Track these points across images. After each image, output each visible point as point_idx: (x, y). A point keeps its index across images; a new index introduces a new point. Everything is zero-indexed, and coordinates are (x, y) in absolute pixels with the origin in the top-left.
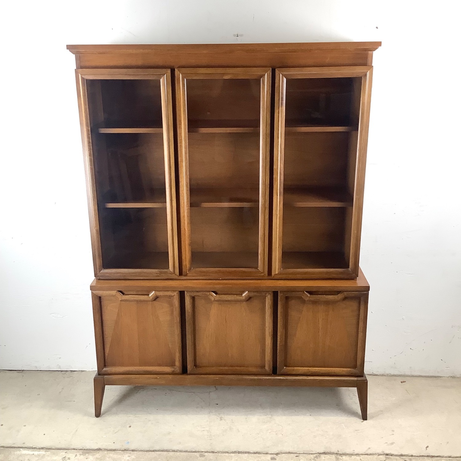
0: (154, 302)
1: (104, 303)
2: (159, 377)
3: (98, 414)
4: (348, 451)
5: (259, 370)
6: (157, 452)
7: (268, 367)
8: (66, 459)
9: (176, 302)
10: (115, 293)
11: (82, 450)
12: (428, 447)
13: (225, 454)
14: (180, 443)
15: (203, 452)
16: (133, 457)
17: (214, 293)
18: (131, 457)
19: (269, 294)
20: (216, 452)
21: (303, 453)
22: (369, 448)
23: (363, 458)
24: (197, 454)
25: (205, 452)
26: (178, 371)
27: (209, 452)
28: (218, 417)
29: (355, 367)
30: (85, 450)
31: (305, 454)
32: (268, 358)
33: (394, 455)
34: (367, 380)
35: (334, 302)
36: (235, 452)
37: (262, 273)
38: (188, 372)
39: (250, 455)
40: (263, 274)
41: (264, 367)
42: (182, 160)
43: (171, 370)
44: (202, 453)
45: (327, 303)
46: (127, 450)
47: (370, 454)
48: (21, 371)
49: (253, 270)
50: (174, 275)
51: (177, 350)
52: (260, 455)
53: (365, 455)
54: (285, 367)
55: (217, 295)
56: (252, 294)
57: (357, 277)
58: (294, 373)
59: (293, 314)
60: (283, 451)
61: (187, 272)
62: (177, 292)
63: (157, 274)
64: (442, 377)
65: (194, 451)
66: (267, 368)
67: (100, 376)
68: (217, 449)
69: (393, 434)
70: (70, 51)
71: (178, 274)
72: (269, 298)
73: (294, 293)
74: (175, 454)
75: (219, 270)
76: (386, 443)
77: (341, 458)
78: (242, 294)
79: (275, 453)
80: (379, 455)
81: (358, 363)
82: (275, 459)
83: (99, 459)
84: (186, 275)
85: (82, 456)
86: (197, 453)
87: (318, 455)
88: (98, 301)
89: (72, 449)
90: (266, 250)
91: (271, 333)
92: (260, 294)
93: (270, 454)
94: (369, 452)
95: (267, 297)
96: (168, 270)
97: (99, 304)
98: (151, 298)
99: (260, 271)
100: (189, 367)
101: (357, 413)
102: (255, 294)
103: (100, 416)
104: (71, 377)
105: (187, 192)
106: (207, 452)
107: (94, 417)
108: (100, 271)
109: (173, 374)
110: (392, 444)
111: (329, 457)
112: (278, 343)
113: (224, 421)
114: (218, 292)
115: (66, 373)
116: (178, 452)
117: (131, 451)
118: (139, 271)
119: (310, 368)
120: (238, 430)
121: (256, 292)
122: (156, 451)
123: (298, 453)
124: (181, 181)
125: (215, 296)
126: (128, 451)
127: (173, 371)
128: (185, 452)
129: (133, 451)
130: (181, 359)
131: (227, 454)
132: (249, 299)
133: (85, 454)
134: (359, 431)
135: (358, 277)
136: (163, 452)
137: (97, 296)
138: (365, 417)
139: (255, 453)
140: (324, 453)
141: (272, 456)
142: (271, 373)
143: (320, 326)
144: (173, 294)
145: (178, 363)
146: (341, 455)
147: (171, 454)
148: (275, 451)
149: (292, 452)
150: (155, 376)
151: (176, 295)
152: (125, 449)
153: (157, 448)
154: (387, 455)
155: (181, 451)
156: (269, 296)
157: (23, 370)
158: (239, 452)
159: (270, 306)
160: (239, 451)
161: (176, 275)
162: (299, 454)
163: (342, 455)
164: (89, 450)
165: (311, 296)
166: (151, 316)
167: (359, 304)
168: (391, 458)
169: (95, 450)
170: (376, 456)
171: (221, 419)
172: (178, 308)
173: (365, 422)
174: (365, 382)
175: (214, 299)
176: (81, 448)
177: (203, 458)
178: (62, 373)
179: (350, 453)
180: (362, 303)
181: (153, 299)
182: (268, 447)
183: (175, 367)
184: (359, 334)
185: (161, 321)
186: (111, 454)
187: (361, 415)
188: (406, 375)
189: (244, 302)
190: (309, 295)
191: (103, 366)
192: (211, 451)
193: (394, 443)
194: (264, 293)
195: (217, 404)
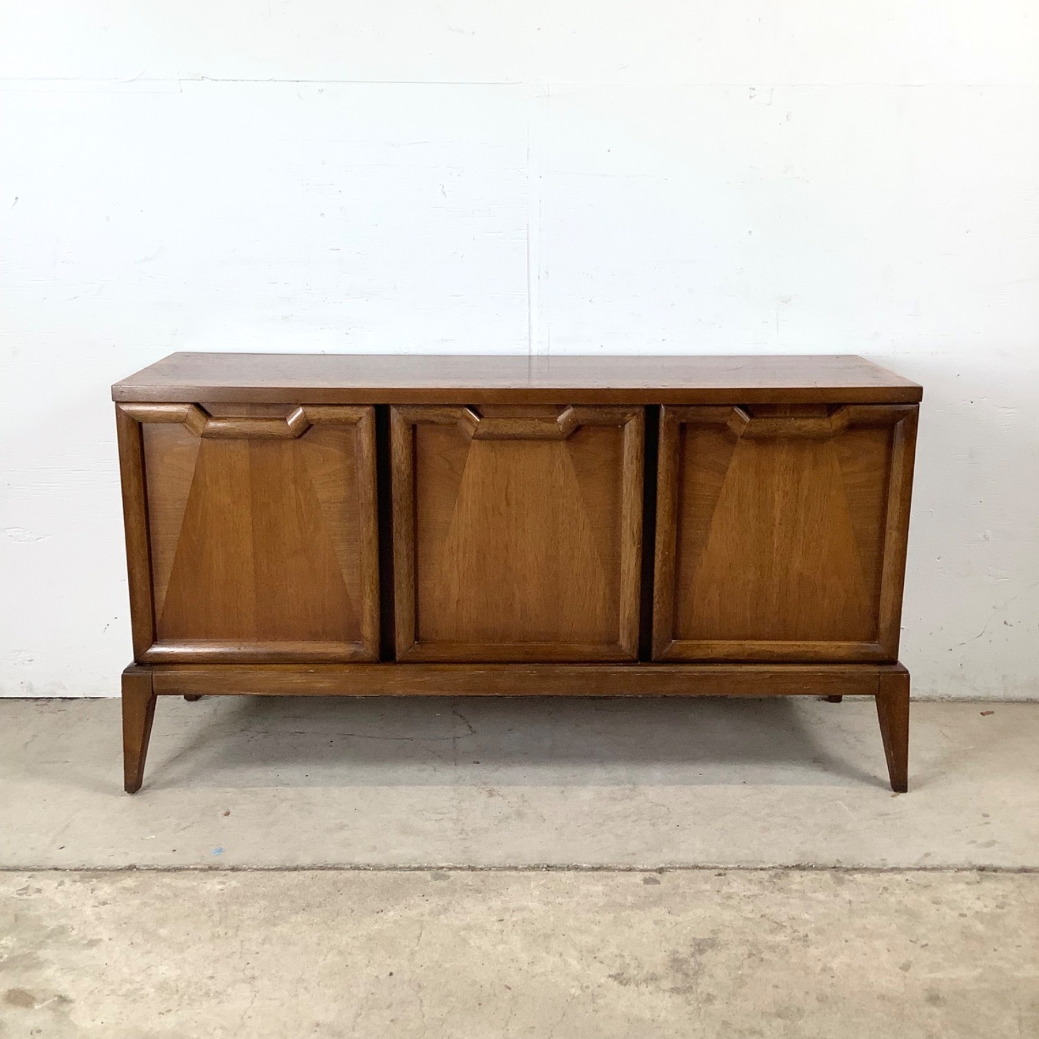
0: (300, 441)
1: (153, 444)
2: (311, 668)
3: (133, 784)
4: (866, 863)
5: (603, 649)
6: (307, 873)
7: (626, 642)
8: (30, 891)
10: (188, 412)
11: (81, 870)
13: (507, 872)
14: (374, 848)
15: (442, 868)
16: (234, 883)
18: (228, 884)
19: (634, 415)
20: (482, 869)
21: (736, 866)
22: (927, 855)
23: (913, 877)
24: (427, 875)
25: (450, 869)
26: (370, 653)
27: (460, 868)
28: (481, 790)
29: (874, 636)
30: (88, 870)
31: (743, 869)
32: (627, 612)
33: (1000, 868)
34: (907, 672)
35: (820, 439)
36: (536, 868)
38: (398, 657)
39: (582, 873)
41: (613, 641)
43: (347, 650)
44: (440, 872)
46: (217, 869)
47: (933, 869)
51: (367, 590)
52: (610, 873)
53: (918, 870)
54: (673, 641)
55: (483, 419)
56: (585, 415)
58: (699, 654)
59: (701, 479)
60: (677, 863)
62: (368, 409)
65: (417, 866)
66: (624, 642)
67: (140, 669)
68: (483, 862)
69: (987, 823)
72: (633, 429)
73: (705, 411)
74: (361, 875)
76: (973, 842)
77: (851, 878)
78: (556, 418)
79: (655, 868)
80: (959, 870)
81: (882, 626)
82: (658, 882)
83: (131, 890)
85: (78, 884)
86: (425, 872)
87: (782, 871)
89: (49, 869)
91: (638, 535)
92: (609, 416)
93: (641, 871)
94: (929, 862)
95: (626, 425)
100: (402, 638)
101: (874, 776)
102: (595, 414)
103: (141, 789)
104: (62, 712)
106: (456, 868)
107: (123, 796)
109: (355, 663)
110: (990, 844)
111: (814, 876)
112: (657, 565)
113: (500, 798)
114: (487, 412)
115: (49, 704)
116: (369, 870)
117: (228, 872)
119: (744, 642)
120: (542, 817)
121: (595, 406)
122: (303, 869)
123: (722, 869)
125: (480, 423)
126: (218, 872)
127: (354, 653)
128: (387, 869)
129: (233, 869)
130: (376, 615)
131: (514, 873)
132: (575, 433)
133: (87, 880)
134: (889, 817)
136: (324, 871)
137: (133, 420)
138: (899, 784)
139: (593, 869)
140: (798, 867)
141: (647, 875)
142: (635, 655)
143: (777, 514)
144: (355, 417)
145: (369, 629)
146: (847, 870)
147: (350, 874)
148: (655, 861)
149: (705, 864)
150: (303, 667)
151: (365, 417)
152: (211, 864)
153: (305, 860)
154: (982, 869)
155: (378, 868)
156: (633, 423)
158: (549, 868)
159: (636, 453)
160: (548, 863)
162: (726, 869)
163: (851, 872)
164: (101, 870)
165: (752, 420)
166: (292, 487)
167: (890, 444)
168: (995, 877)
169: (121, 869)
170: (951, 873)
171: (491, 794)
172: (370, 459)
173: (902, 796)
174: (903, 678)
175: (476, 431)
176: (77, 866)
177: (443, 884)
178: (35, 703)
179: (875, 867)
180: (899, 440)
181: (296, 430)
182: (634, 854)
183: (360, 642)
184: (887, 537)
185: (320, 501)
186: (167, 879)
187: (889, 780)
188: (991, 699)
189: (562, 443)
190: (747, 419)
191: (150, 638)
192: (466, 865)
193: (996, 842)
194: (618, 413)
195: (478, 763)
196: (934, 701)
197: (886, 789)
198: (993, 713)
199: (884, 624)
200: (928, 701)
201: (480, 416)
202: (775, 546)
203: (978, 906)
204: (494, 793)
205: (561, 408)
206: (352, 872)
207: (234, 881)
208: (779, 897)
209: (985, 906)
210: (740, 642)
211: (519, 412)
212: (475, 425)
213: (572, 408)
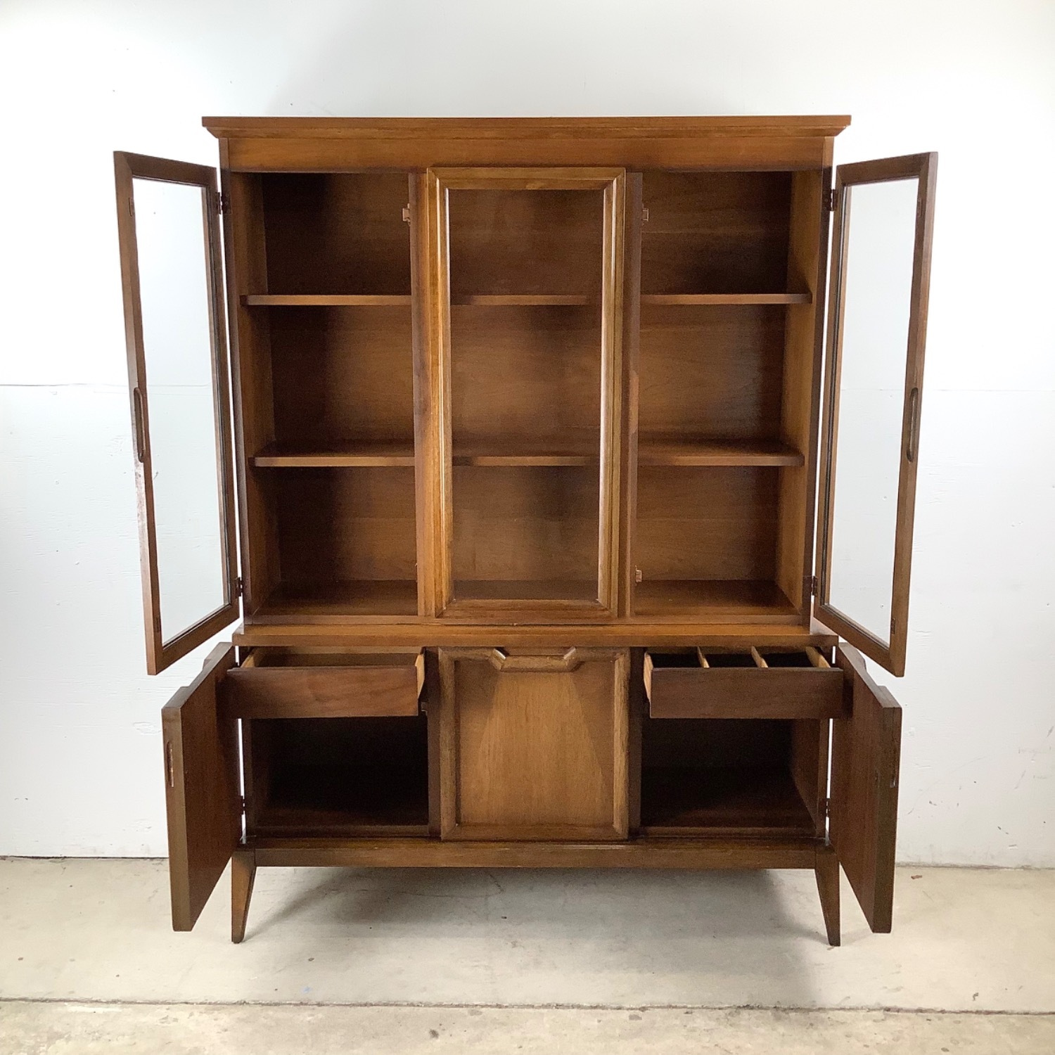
3: (238, 937)
4: (800, 1003)
5: (599, 831)
6: (374, 1008)
7: (619, 825)
8: (169, 1020)
11: (205, 1003)
12: (976, 995)
13: (526, 1010)
14: (425, 989)
15: (477, 1005)
16: (320, 1016)
17: (501, 652)
18: (315, 1016)
19: (622, 654)
20: (506, 1007)
21: (700, 1006)
22: (847, 998)
23: (834, 1016)
24: (464, 1011)
25: (482, 1006)
27: (491, 1006)
28: (507, 942)
30: (210, 1004)
31: (707, 1008)
32: (619, 802)
33: (902, 1009)
36: (548, 1006)
37: (606, 609)
38: (443, 836)
39: (583, 1010)
40: (607, 613)
41: (609, 825)
44: (475, 1008)
46: (306, 1004)
47: (851, 1009)
48: (60, 860)
49: (588, 603)
52: (604, 1011)
53: (839, 1010)
55: (509, 658)
56: (584, 654)
60: (656, 1003)
61: (442, 608)
64: (1002, 868)
65: (457, 1004)
66: (617, 826)
68: (509, 1001)
69: (900, 972)
70: (208, 130)
72: (622, 664)
74: (415, 1010)
75: (513, 604)
76: (885, 988)
77: (787, 1016)
78: (563, 656)
79: (638, 1007)
80: (870, 1010)
82: (640, 1019)
83: (244, 1019)
84: (441, 615)
85: (204, 1015)
86: (464, 1008)
87: (735, 1010)
89: (182, 1003)
90: (615, 560)
92: (604, 654)
93: (628, 1009)
94: (847, 1004)
95: (616, 661)
99: (602, 606)
100: (446, 822)
101: (816, 932)
102: (592, 654)
103: (244, 940)
106: (486, 1006)
107: (231, 943)
110: (898, 989)
111: (759, 1014)
113: (522, 948)
114: (512, 652)
115: (162, 863)
116: (421, 1006)
117: (315, 1006)
121: (592, 648)
122: (372, 1005)
123: (689, 1008)
124: (435, 406)
125: (505, 660)
126: (308, 1006)
128: (435, 1006)
129: (319, 1005)
131: (531, 1010)
132: (577, 666)
133: (211, 1012)
134: (823, 966)
136: (387, 1007)
138: (834, 939)
139: (592, 1007)
140: (747, 1007)
141: (632, 1012)
142: (626, 836)
146: (785, 1010)
147: (406, 1010)
148: (639, 1001)
149: (677, 1004)
152: (302, 1001)
153: (374, 998)
154: (888, 1010)
155: (427, 1005)
156: (621, 659)
157: (65, 857)
158: (558, 1006)
159: (624, 682)
160: (557, 1002)
162: (693, 1008)
163: (788, 1011)
164: (219, 1004)
168: (896, 1016)
169: (235, 1004)
170: (862, 1013)
171: (514, 945)
173: (835, 949)
175: (502, 666)
176: (201, 1001)
177: (477, 1018)
179: (806, 1007)
182: (622, 996)
186: (271, 1012)
187: (826, 935)
188: (921, 865)
189: (568, 675)
192: (495, 1004)
193: (902, 988)
194: (610, 653)
195: (506, 918)
197: (824, 943)
198: (921, 877)
201: (506, 654)
203: (879, 1038)
204: (517, 944)
205: (566, 649)
206: (408, 1008)
207: (321, 1014)
208: (731, 1030)
209: (885, 1039)
211: (536, 652)
212: (503, 662)
213: (574, 649)
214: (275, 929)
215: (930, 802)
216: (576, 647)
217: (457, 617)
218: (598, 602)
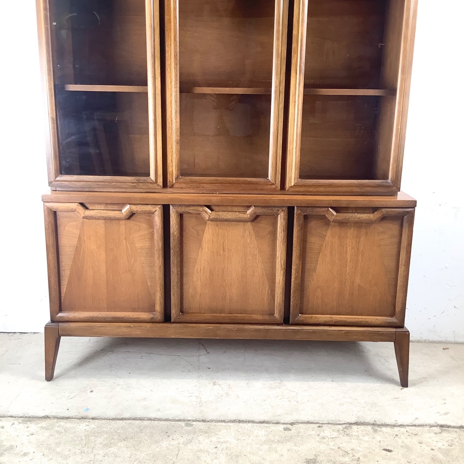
0: (129, 220)
1: (61, 221)
2: (132, 325)
3: (49, 377)
4: (388, 422)
5: (267, 318)
6: (127, 421)
7: (278, 315)
9: (158, 220)
10: (76, 206)
11: (23, 417)
13: (220, 424)
14: (159, 410)
15: (190, 420)
16: (93, 426)
17: (208, 208)
18: (90, 426)
19: (283, 210)
20: (208, 421)
21: (327, 422)
22: (417, 418)
23: (409, 430)
24: (183, 424)
25: (194, 421)
26: (159, 318)
27: (199, 421)
28: (210, 382)
29: (393, 315)
30: (26, 417)
31: (331, 424)
32: (279, 301)
33: (451, 426)
34: (409, 332)
35: (369, 223)
36: (234, 421)
37: (273, 184)
38: (172, 320)
39: (255, 424)
41: (272, 314)
42: (170, 19)
43: (149, 316)
44: (189, 422)
45: (359, 224)
46: (85, 418)
47: (419, 426)
49: (261, 180)
50: (156, 185)
51: (158, 289)
52: (268, 425)
53: (412, 426)
54: (300, 315)
55: (213, 212)
56: (260, 211)
57: (398, 192)
58: (312, 321)
59: (313, 240)
60: (300, 421)
61: (173, 182)
62: (160, 206)
63: (133, 183)
65: (178, 419)
66: (277, 315)
67: (53, 324)
68: (210, 418)
69: (445, 403)
71: (161, 184)
72: (283, 217)
73: (315, 209)
74: (152, 423)
75: (216, 180)
76: (439, 413)
77: (381, 429)
78: (246, 212)
79: (289, 423)
80: (431, 426)
81: (397, 310)
82: (290, 430)
83: (45, 428)
84: (172, 186)
85: (21, 424)
86: (182, 422)
87: (349, 425)
88: (52, 217)
89: (9, 417)
90: (280, 153)
91: (284, 267)
92: (271, 211)
93: (283, 424)
94: (417, 422)
95: (279, 215)
96: (148, 177)
97: (53, 222)
98: (125, 214)
99: (271, 182)
100: (174, 312)
101: (393, 379)
102: (264, 210)
103: (53, 379)
104: (20, 340)
105: (176, 66)
106: (196, 421)
107: (45, 381)
108: (56, 177)
109: (153, 322)
110: (446, 414)
111: (363, 428)
112: (293, 280)
113: (219, 386)
114: (213, 208)
115: (14, 335)
116: (156, 421)
117: (90, 420)
118: (109, 179)
119: (333, 316)
120: (237, 396)
121: (265, 207)
122: (125, 419)
123: (320, 424)
124: (168, 50)
125: (210, 214)
126: (86, 420)
127: (152, 318)
128: (164, 420)
129: (93, 419)
130: (162, 301)
131: (223, 424)
132: (255, 218)
133: (25, 422)
134: (399, 399)
135: (400, 191)
136: (135, 421)
137: (51, 210)
138: (404, 383)
139: (261, 422)
140: (356, 424)
141: (285, 426)
142: (282, 322)
143: (349, 257)
144: (154, 210)
145: (159, 307)
146: (379, 426)
147: (146, 423)
148: (289, 419)
149: (313, 421)
150: (128, 324)
151: (158, 210)
152: (83, 416)
153: (127, 415)
154: (442, 426)
155: (159, 420)
156: (282, 214)
158: (240, 421)
159: (284, 228)
160: (240, 419)
161: (158, 185)
162: (322, 424)
163: (381, 427)
164: (32, 418)
165: (337, 214)
166: (124, 241)
167: (402, 226)
168: (449, 430)
169: (41, 417)
170: (427, 428)
171: (214, 384)
172: (160, 229)
173: (405, 389)
174: (407, 334)
175: (209, 217)
176: (21, 416)
177: (190, 428)
178: (8, 335)
179: (392, 424)
180: (405, 224)
181: (126, 216)
182: (279, 416)
183: (155, 313)
184: (400, 269)
185: (137, 248)
186: (62, 423)
187: (400, 381)
188: (448, 342)
189: (249, 224)
190: (335, 213)
191: (58, 310)
192: (201, 419)
193: (449, 413)
194: (275, 210)
195: (210, 368)
196: (422, 342)
197: (398, 385)
198: (448, 349)
199: (398, 309)
200: (419, 342)
201: (212, 210)
202: (348, 272)
203: (440, 445)
204: (216, 383)
205: (249, 207)
206: (148, 422)
207: (93, 425)
208: (347, 438)
209: (443, 445)
210: (331, 316)
211: (230, 209)
212: (209, 214)
213: (254, 207)
214: (73, 372)
215: (455, 307)
216: (254, 206)
217: (181, 188)
218: (268, 179)
